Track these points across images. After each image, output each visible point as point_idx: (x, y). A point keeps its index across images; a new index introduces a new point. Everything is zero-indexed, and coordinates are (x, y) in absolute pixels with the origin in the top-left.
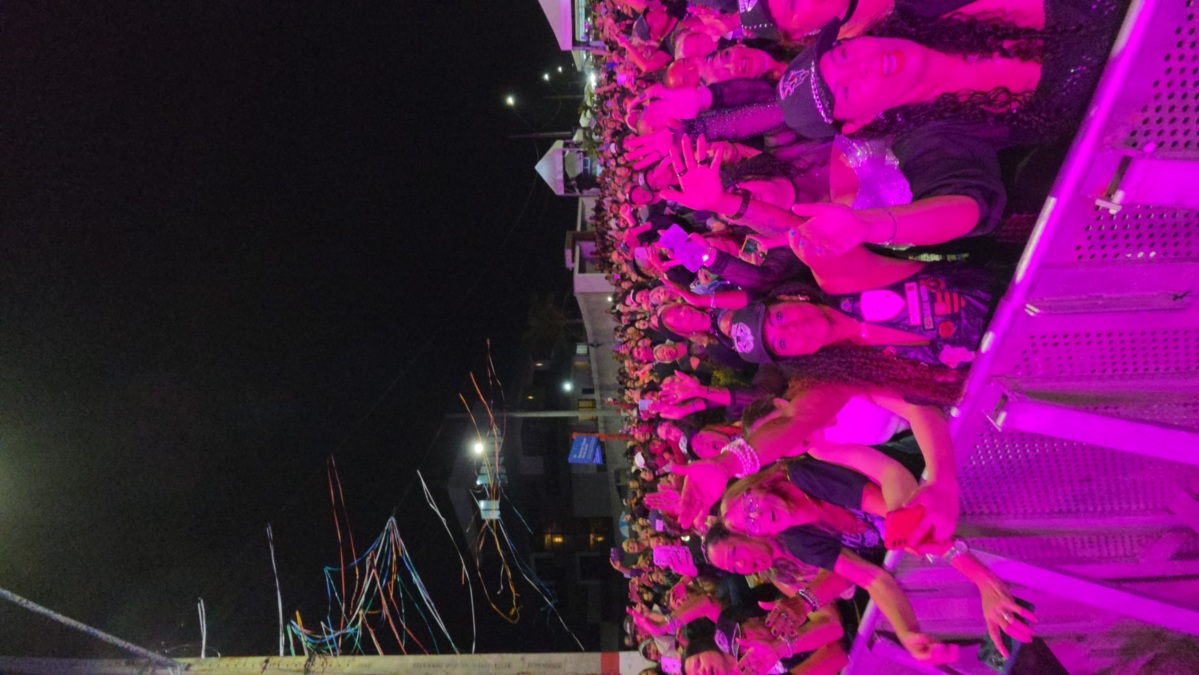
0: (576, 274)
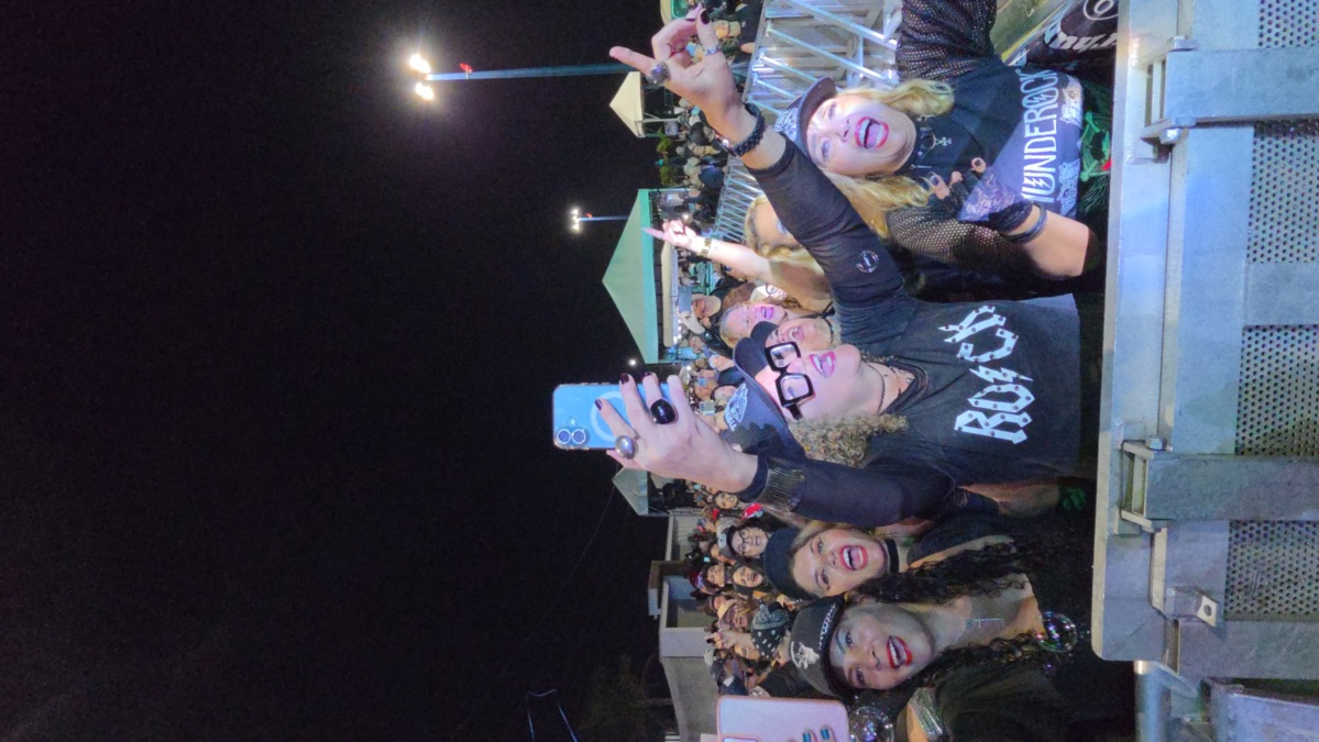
0: (663, 629)
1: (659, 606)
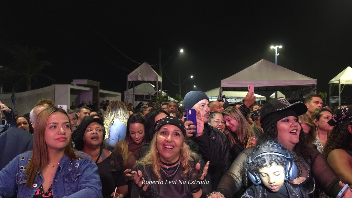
0: (70, 87)
1: (78, 85)
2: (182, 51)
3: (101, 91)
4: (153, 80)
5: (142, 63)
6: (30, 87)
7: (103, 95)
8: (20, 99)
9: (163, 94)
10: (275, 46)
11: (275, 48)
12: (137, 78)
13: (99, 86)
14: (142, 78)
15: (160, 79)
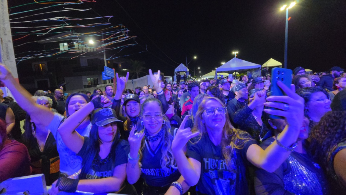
2: (195, 57)
3: (165, 76)
4: (185, 70)
5: (180, 64)
6: (138, 77)
7: (165, 78)
8: (135, 82)
9: (190, 76)
10: (235, 52)
11: (235, 53)
12: (179, 70)
13: (164, 74)
14: (181, 70)
15: (188, 70)
